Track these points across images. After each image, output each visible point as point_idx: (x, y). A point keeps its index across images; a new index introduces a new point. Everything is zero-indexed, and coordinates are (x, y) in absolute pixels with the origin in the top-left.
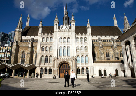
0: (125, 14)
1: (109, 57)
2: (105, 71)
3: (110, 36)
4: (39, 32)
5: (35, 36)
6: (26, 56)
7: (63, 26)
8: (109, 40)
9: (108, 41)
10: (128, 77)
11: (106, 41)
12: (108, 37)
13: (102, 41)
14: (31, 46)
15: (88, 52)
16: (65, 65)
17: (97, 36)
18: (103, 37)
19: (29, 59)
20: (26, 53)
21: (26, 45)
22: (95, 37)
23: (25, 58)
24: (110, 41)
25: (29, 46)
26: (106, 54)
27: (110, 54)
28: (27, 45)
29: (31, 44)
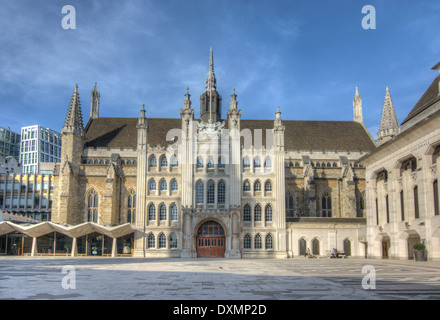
0: (387, 89)
1: (330, 207)
2: (315, 243)
3: (336, 152)
4: (140, 141)
5: (122, 149)
6: (100, 202)
7: (207, 125)
8: (332, 164)
9: (329, 165)
10: (374, 258)
11: (323, 164)
12: (331, 155)
13: (312, 164)
14: (113, 177)
15: (274, 195)
16: (213, 226)
17: (298, 150)
18: (317, 156)
19: (109, 210)
20: (99, 196)
21: (97, 174)
22: (294, 155)
23: (99, 209)
24: (335, 165)
25: (108, 177)
26: (320, 201)
27: (333, 200)
28: (101, 174)
29: (112, 169)
